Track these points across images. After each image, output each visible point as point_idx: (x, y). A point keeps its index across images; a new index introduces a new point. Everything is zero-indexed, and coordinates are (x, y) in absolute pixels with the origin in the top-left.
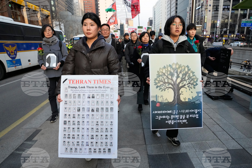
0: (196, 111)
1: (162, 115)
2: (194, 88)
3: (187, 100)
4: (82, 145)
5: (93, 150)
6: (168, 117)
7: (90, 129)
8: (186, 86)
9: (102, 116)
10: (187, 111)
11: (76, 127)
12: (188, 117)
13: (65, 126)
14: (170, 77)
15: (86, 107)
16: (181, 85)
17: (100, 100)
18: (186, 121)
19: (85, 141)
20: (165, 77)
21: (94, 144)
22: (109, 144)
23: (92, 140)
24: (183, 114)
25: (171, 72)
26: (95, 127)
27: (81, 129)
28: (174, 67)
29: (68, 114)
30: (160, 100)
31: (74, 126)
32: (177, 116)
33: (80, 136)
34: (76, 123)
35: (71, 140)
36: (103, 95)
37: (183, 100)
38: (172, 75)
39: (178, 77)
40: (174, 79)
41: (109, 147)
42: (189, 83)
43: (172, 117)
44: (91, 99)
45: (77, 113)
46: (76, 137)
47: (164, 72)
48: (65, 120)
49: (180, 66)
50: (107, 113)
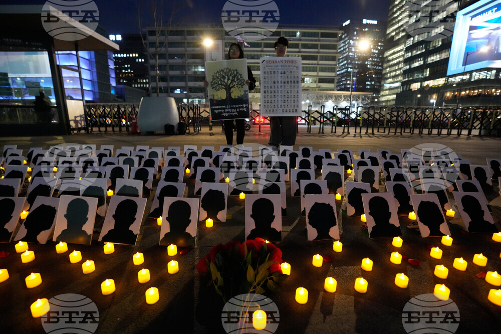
0: (244, 106)
1: (218, 109)
2: (242, 87)
3: (237, 97)
4: (278, 107)
5: (285, 111)
6: (223, 111)
7: (283, 96)
8: (236, 86)
9: (291, 86)
10: (237, 106)
11: (273, 94)
12: (238, 110)
13: (265, 94)
14: (222, 80)
15: (280, 80)
16: (231, 86)
17: (289, 76)
18: (237, 113)
19: (279, 104)
20: (218, 80)
21: (286, 106)
22: (296, 106)
23: (284, 104)
24: (234, 108)
25: (223, 76)
26: (286, 95)
27: (276, 96)
28: (225, 71)
29: (266, 86)
30: (216, 98)
31: (271, 94)
32: (229, 110)
33: (276, 101)
34: (273, 92)
35: (269, 104)
36: (291, 72)
37: (234, 98)
38: (224, 78)
39: (228, 79)
40: (226, 81)
41: (296, 108)
42: (238, 84)
43: (226, 110)
44: (283, 75)
45: (273, 85)
46: (273, 101)
47: (218, 75)
48: (265, 90)
49: (230, 70)
50: (294, 84)
